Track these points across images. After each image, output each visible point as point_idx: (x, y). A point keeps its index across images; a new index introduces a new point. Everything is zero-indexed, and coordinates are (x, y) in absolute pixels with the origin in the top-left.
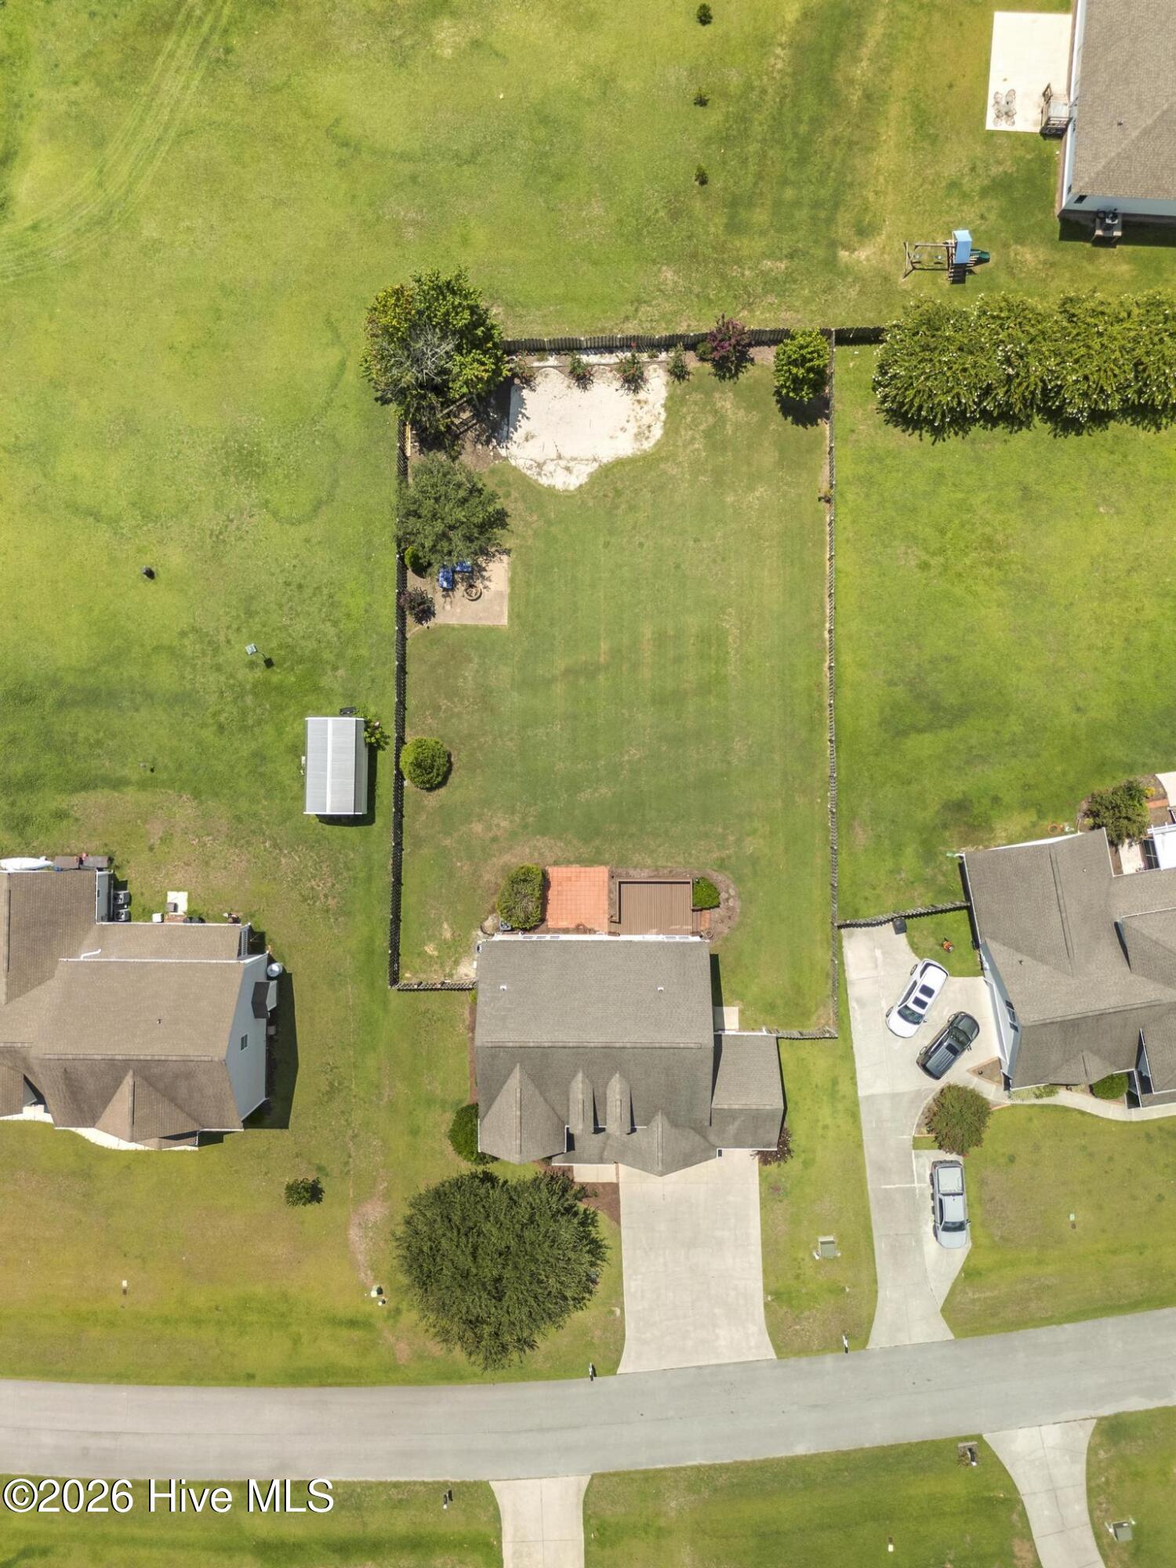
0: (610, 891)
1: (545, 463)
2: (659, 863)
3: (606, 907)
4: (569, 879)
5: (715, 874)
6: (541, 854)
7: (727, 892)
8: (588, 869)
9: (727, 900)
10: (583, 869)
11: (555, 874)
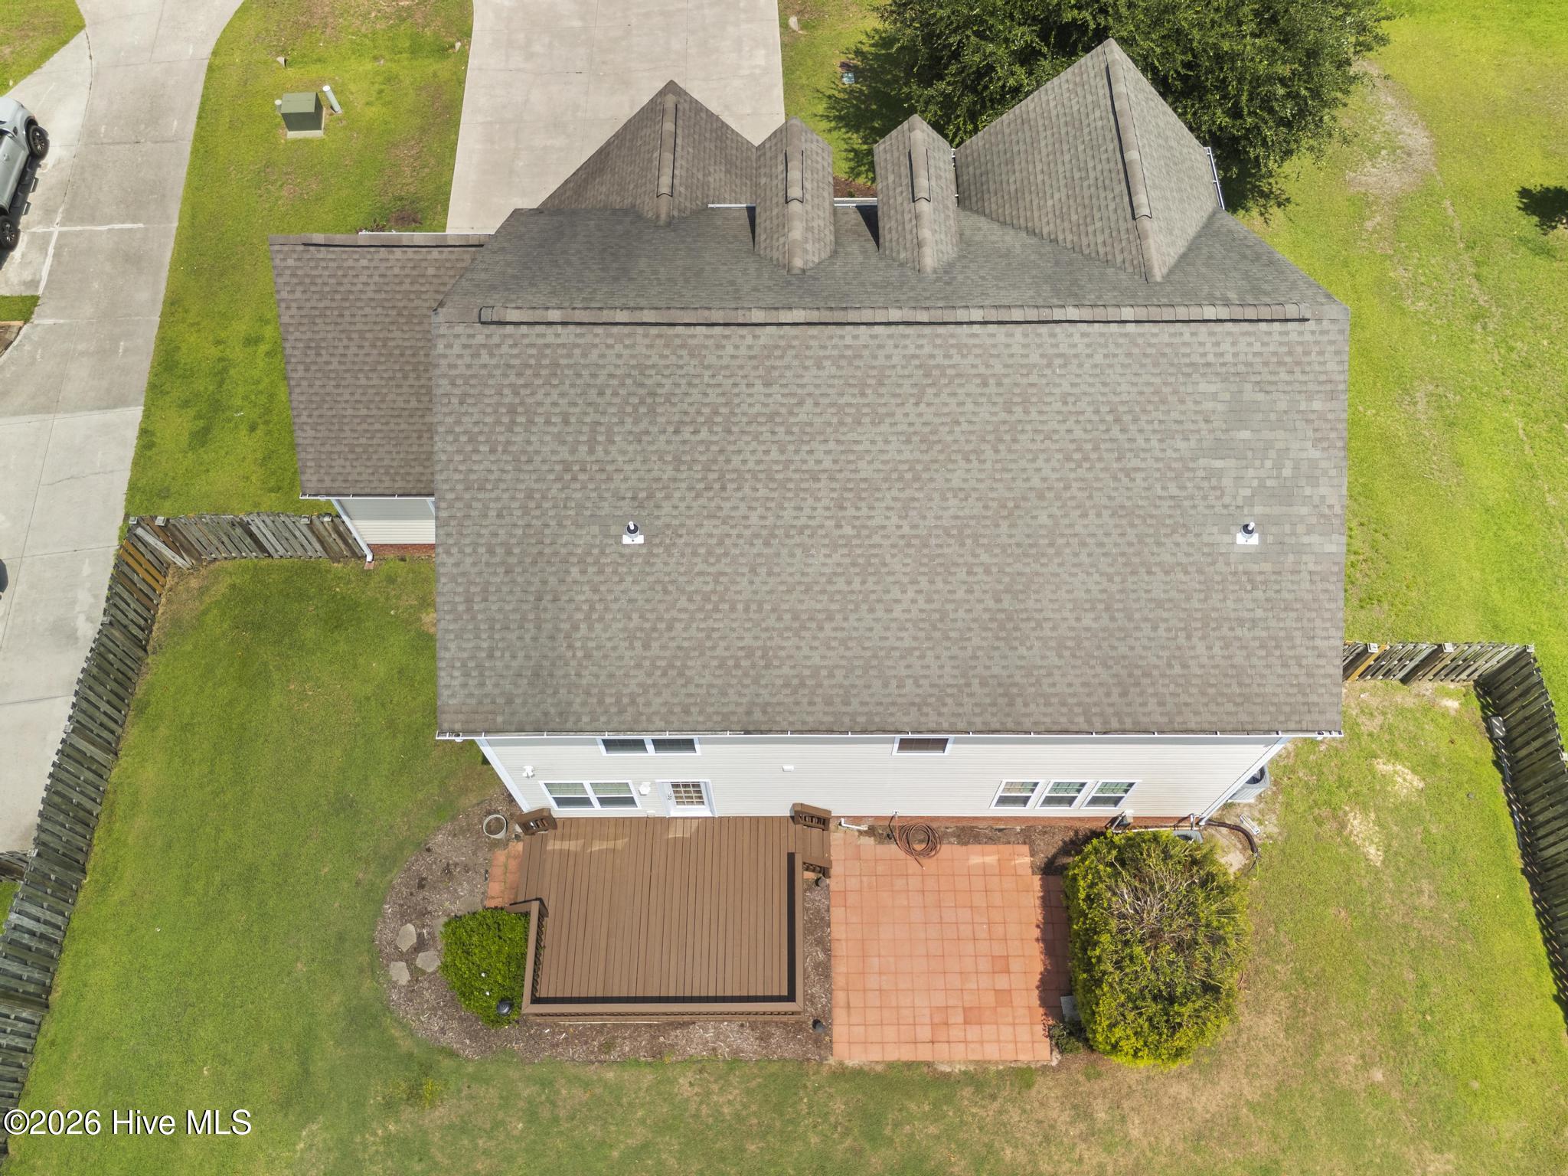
0: (824, 971)
2: (648, 1077)
3: (837, 914)
4: (972, 1016)
5: (450, 1039)
6: (1082, 1112)
7: (416, 973)
8: (906, 1054)
9: (421, 945)
10: (924, 1054)
11: (1024, 1033)
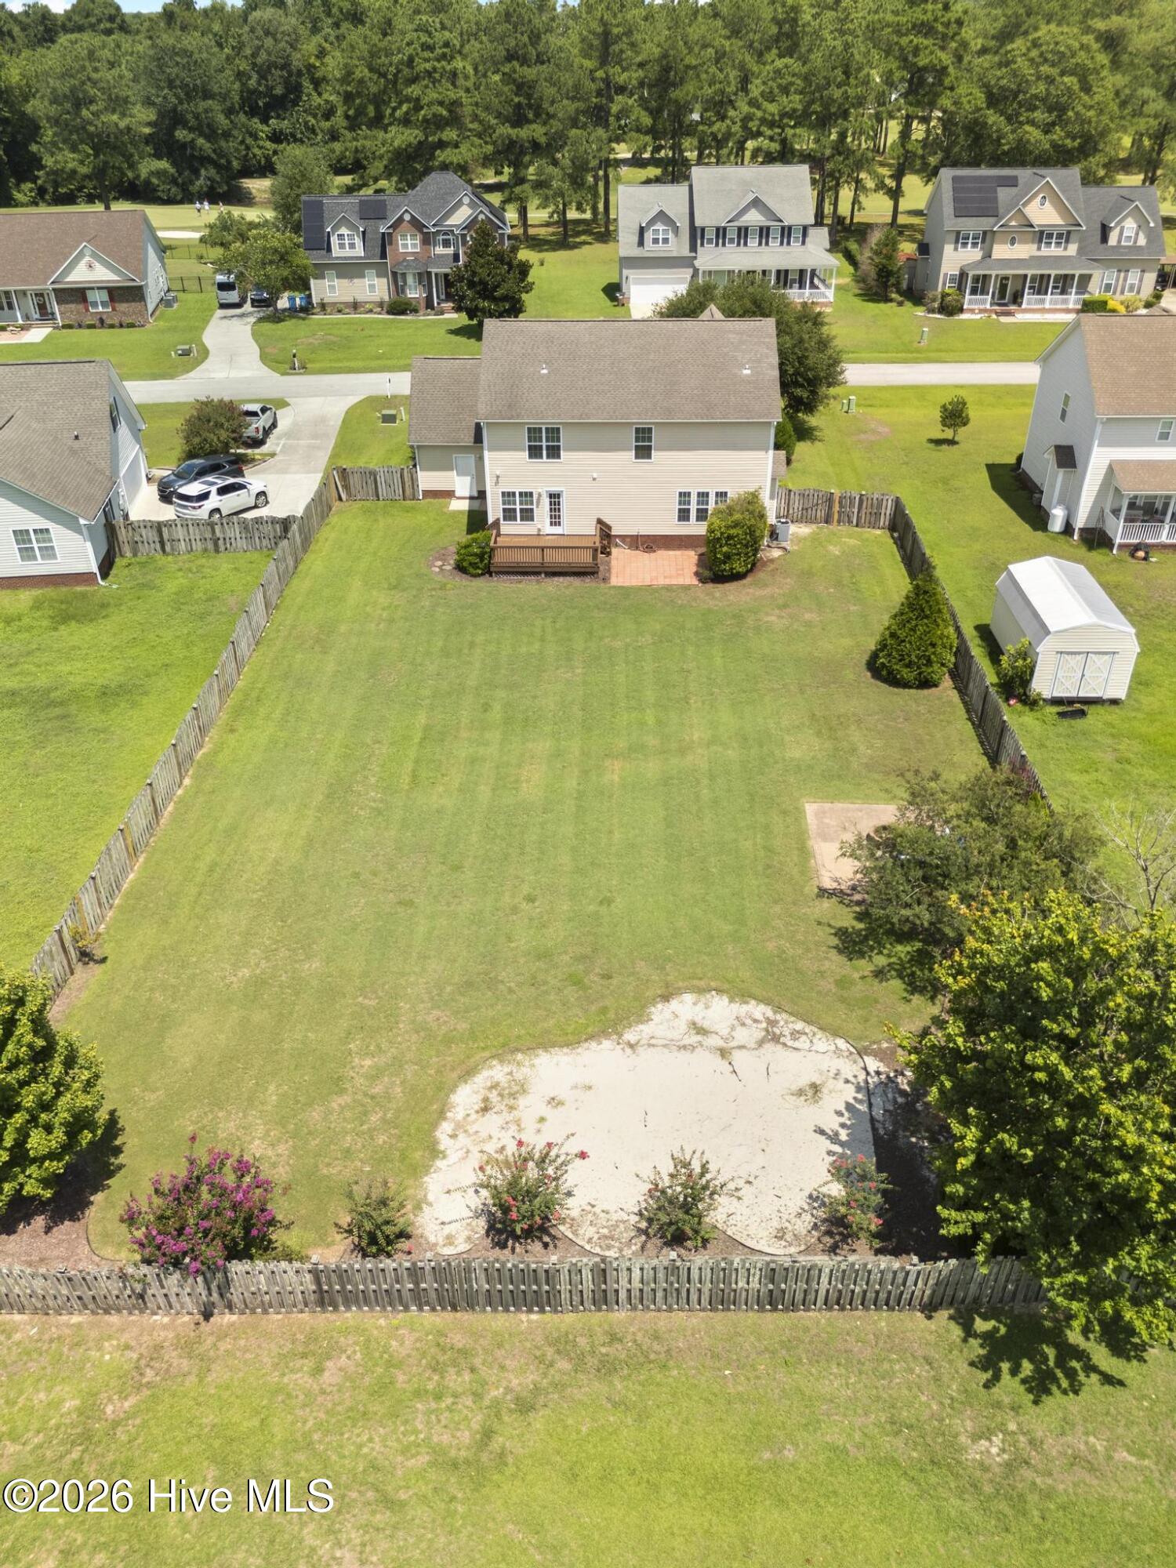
0: (608, 569)
1: (761, 1043)
4: (667, 577)
